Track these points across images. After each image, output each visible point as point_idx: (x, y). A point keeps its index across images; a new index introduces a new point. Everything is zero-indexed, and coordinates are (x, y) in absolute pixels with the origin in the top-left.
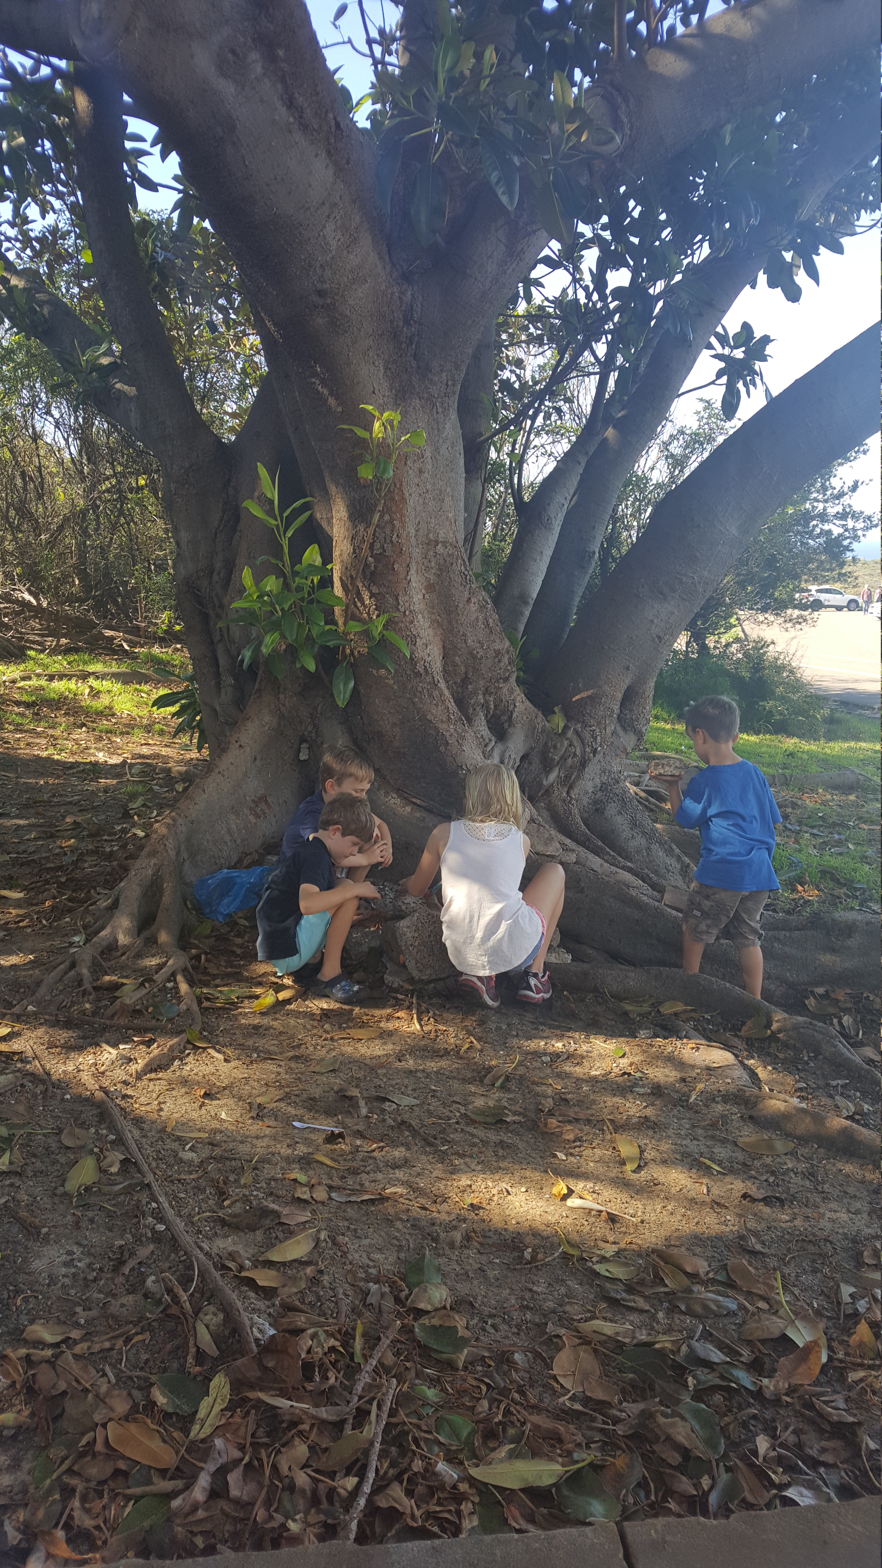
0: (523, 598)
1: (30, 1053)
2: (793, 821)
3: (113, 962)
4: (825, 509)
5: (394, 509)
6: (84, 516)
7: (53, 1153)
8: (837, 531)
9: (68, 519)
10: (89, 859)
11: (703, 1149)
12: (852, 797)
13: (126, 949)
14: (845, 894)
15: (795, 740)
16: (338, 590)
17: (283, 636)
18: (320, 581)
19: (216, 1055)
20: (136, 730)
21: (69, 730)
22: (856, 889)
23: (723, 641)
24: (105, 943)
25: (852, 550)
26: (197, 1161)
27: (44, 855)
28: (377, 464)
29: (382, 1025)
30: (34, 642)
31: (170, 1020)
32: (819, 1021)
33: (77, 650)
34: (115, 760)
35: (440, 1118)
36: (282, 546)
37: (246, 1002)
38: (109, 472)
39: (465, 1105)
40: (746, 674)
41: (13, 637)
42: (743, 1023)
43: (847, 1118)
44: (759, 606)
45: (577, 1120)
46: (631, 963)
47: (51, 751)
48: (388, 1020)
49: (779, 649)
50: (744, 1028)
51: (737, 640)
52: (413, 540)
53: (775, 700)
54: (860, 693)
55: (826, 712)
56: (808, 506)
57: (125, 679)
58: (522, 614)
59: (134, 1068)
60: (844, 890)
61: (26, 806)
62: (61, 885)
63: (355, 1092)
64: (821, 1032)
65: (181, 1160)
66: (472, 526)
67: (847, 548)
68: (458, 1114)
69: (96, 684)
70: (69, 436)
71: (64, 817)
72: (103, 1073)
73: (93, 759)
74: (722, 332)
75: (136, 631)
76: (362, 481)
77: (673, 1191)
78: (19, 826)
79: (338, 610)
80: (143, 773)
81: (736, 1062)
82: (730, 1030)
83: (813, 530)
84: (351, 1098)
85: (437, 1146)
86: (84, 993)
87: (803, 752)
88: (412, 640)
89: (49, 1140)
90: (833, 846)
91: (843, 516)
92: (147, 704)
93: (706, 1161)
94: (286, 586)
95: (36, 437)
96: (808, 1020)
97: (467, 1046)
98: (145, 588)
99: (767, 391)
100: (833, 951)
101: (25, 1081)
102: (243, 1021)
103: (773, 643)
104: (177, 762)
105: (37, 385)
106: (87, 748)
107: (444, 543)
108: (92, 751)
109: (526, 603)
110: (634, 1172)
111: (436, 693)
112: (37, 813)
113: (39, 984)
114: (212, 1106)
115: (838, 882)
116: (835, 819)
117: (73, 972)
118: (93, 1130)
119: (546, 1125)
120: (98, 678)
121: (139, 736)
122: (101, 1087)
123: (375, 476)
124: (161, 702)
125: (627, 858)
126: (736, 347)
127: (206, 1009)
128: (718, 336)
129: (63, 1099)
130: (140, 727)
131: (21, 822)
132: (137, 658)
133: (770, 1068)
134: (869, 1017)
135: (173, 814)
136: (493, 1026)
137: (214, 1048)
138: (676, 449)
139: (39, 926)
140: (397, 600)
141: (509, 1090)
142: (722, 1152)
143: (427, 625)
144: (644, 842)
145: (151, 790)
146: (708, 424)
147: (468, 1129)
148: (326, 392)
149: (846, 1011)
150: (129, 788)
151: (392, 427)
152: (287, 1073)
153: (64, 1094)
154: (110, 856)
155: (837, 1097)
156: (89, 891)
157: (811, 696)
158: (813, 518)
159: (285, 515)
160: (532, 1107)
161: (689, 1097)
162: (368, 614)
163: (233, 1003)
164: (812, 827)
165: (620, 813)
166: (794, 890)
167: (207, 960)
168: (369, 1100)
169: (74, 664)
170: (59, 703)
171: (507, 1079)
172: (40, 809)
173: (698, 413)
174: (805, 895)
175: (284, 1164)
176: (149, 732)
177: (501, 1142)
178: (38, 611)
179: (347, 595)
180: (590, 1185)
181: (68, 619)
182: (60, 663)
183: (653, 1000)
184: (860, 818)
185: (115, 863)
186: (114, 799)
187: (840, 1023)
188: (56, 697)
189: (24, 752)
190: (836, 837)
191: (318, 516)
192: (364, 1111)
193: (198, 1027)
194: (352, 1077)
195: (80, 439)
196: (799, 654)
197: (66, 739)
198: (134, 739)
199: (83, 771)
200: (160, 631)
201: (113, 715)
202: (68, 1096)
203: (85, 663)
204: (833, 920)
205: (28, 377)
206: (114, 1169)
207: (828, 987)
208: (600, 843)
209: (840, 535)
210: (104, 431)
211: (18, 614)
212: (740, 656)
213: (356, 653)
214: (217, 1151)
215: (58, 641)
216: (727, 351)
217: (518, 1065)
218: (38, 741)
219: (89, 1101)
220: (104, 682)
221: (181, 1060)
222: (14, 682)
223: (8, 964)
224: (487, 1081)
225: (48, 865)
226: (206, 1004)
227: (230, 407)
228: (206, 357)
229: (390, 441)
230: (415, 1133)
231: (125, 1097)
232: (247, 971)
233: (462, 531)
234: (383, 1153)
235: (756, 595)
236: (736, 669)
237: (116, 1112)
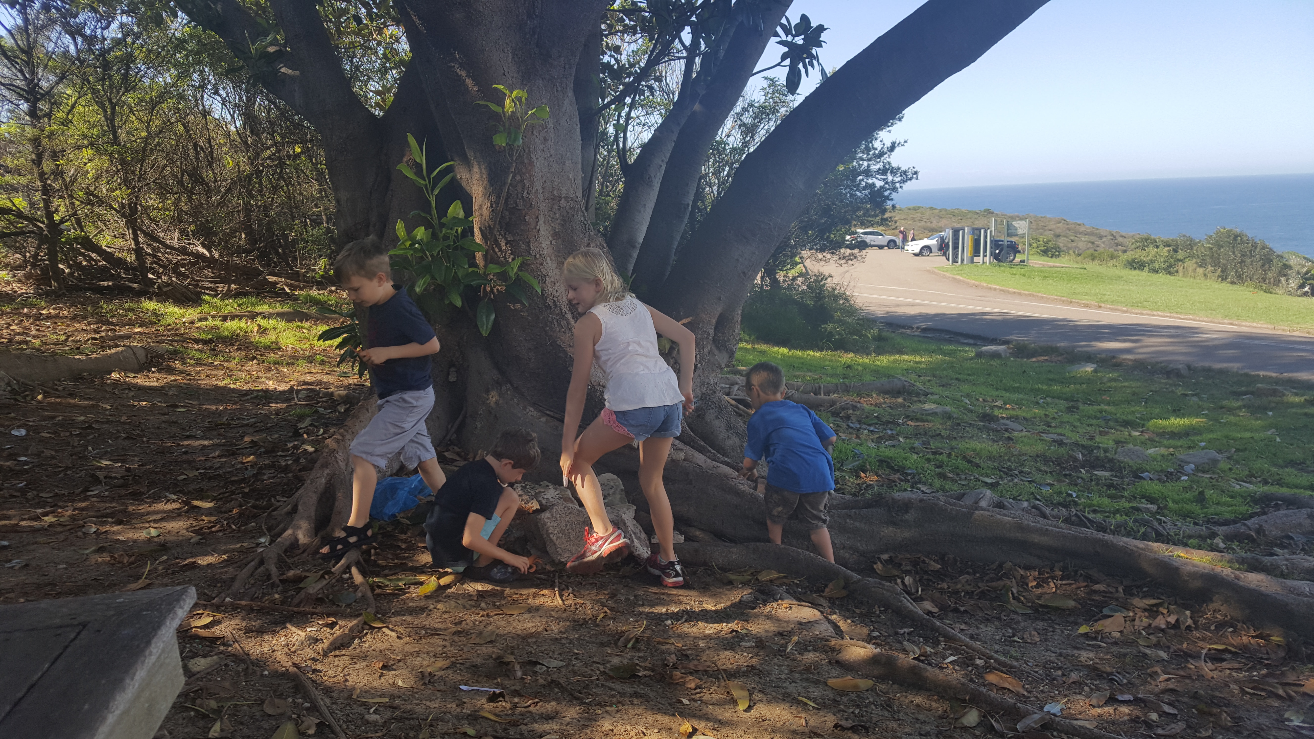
0: (631, 243)
1: (230, 637)
2: (854, 420)
3: (296, 559)
4: (869, 166)
5: (524, 170)
6: (250, 181)
7: (257, 720)
8: (879, 184)
9: (235, 182)
10: (267, 472)
11: (800, 689)
12: (900, 400)
13: (306, 548)
14: (899, 478)
15: (852, 355)
16: (478, 238)
17: (433, 278)
18: (463, 232)
19: (390, 633)
20: (300, 361)
21: (242, 363)
22: (907, 474)
23: (790, 276)
24: (288, 543)
25: (892, 200)
26: (381, 721)
27: (228, 470)
28: (509, 134)
29: (529, 601)
30: (208, 288)
31: (348, 606)
32: (887, 581)
33: (245, 294)
34: (283, 387)
35: (584, 676)
36: (430, 202)
37: (412, 587)
38: (269, 142)
39: (603, 664)
40: (810, 303)
41: (189, 284)
42: (826, 586)
43: (914, 659)
44: (818, 247)
45: (697, 671)
46: (733, 540)
47: (228, 381)
48: (534, 597)
49: (835, 281)
50: (827, 590)
51: (801, 275)
52: (540, 196)
53: (834, 323)
54: (901, 316)
55: (875, 331)
56: (855, 164)
57: (288, 317)
58: (631, 256)
59: (320, 647)
60: (898, 475)
61: (209, 429)
62: (245, 495)
63: (511, 659)
64: (888, 590)
65: (368, 722)
66: (587, 183)
67: (888, 198)
68: (598, 672)
69: (263, 322)
70: (234, 112)
71: (243, 437)
72: (294, 652)
73: (264, 387)
74: (786, 23)
75: (296, 276)
76: (497, 148)
77: (778, 725)
78: (204, 446)
79: (478, 255)
80: (308, 397)
81: (822, 617)
82: (815, 592)
83: (860, 184)
84: (508, 663)
85: (582, 699)
86: (273, 585)
87: (858, 365)
88: (543, 279)
89: (253, 710)
90: (887, 440)
91: (883, 171)
92: (308, 339)
93: (804, 699)
94: (434, 236)
95: (206, 113)
96: (878, 580)
97: (602, 615)
98: (303, 239)
99: (823, 71)
100: (894, 524)
101: (228, 661)
102: (411, 604)
103: (831, 276)
104: (336, 387)
105: (206, 69)
106: (258, 378)
107: (567, 199)
108: (263, 380)
109: (634, 247)
110: (745, 711)
111: (564, 323)
112: (219, 435)
113: (233, 579)
114: (390, 676)
115: (892, 468)
116: (888, 418)
117: (262, 568)
118: (290, 700)
119: (671, 677)
120: (265, 317)
121: (302, 365)
122: (294, 664)
123: (507, 144)
124: (325, 336)
125: (725, 454)
126: (797, 35)
127: (379, 595)
128: (783, 27)
129: (262, 675)
130: (304, 358)
131: (206, 443)
132: (298, 299)
133: (849, 621)
134: (926, 577)
135: (342, 431)
136: (623, 598)
137: (387, 627)
138: (747, 119)
139: (229, 530)
140: (529, 245)
141: (639, 650)
142: (816, 692)
143: (554, 266)
144: (737, 441)
145: (317, 411)
146: (772, 98)
147: (607, 684)
148: (464, 74)
149: (908, 573)
150: (298, 410)
151: (520, 102)
152: (451, 646)
153: (263, 671)
154: (286, 469)
155: (905, 643)
156: (270, 499)
157: (863, 319)
158: (859, 174)
159: (432, 176)
160: (659, 663)
161: (786, 647)
162: (505, 257)
163: (401, 589)
164: (870, 425)
165: (717, 418)
166: (858, 476)
167: (376, 554)
168: (523, 664)
169: (244, 306)
170: (232, 340)
171: (637, 640)
172: (222, 431)
173: (764, 89)
174: (867, 480)
175: (455, 721)
176: (311, 362)
177: (636, 693)
178: (210, 262)
179: (486, 243)
180: (710, 724)
181: (237, 268)
182: (231, 306)
183: (752, 570)
184: (907, 417)
185: (290, 475)
186: (285, 421)
187: (903, 583)
188: (230, 335)
189: (204, 383)
190: (889, 432)
191: (459, 176)
192: (519, 674)
193: (371, 610)
194: (507, 646)
195: (244, 114)
196: (852, 284)
197: (240, 371)
198: (299, 368)
199: (256, 397)
200: (317, 276)
201: (279, 349)
202: (266, 673)
203: (253, 305)
204: (893, 499)
205: (199, 62)
206: (311, 731)
207: (892, 554)
208: (702, 443)
209: (882, 187)
210: (265, 107)
211: (193, 264)
212: (805, 287)
213: (495, 291)
214: (397, 713)
215: (229, 287)
216: (789, 38)
217: (645, 629)
218: (215, 372)
219: (285, 675)
220: (270, 321)
221: (360, 638)
222: (192, 322)
223: (205, 563)
224: (620, 643)
225: (233, 479)
226: (378, 591)
227: (374, 86)
228: (353, 45)
229: (519, 115)
230: (563, 689)
231: (315, 671)
232: (412, 561)
233: (580, 188)
234: (538, 707)
235: (816, 238)
236: (802, 298)
237: (309, 684)
